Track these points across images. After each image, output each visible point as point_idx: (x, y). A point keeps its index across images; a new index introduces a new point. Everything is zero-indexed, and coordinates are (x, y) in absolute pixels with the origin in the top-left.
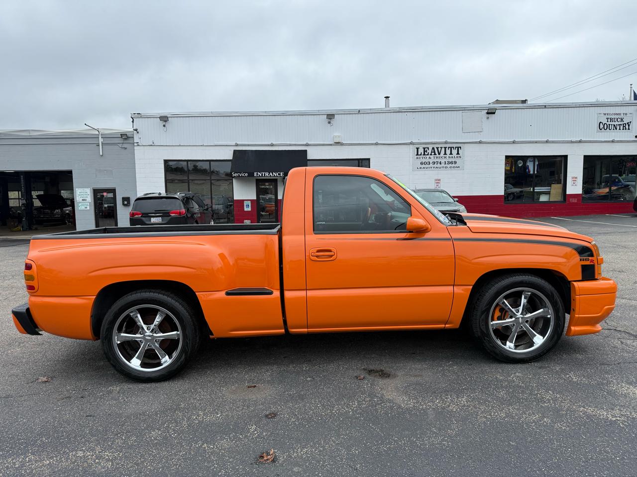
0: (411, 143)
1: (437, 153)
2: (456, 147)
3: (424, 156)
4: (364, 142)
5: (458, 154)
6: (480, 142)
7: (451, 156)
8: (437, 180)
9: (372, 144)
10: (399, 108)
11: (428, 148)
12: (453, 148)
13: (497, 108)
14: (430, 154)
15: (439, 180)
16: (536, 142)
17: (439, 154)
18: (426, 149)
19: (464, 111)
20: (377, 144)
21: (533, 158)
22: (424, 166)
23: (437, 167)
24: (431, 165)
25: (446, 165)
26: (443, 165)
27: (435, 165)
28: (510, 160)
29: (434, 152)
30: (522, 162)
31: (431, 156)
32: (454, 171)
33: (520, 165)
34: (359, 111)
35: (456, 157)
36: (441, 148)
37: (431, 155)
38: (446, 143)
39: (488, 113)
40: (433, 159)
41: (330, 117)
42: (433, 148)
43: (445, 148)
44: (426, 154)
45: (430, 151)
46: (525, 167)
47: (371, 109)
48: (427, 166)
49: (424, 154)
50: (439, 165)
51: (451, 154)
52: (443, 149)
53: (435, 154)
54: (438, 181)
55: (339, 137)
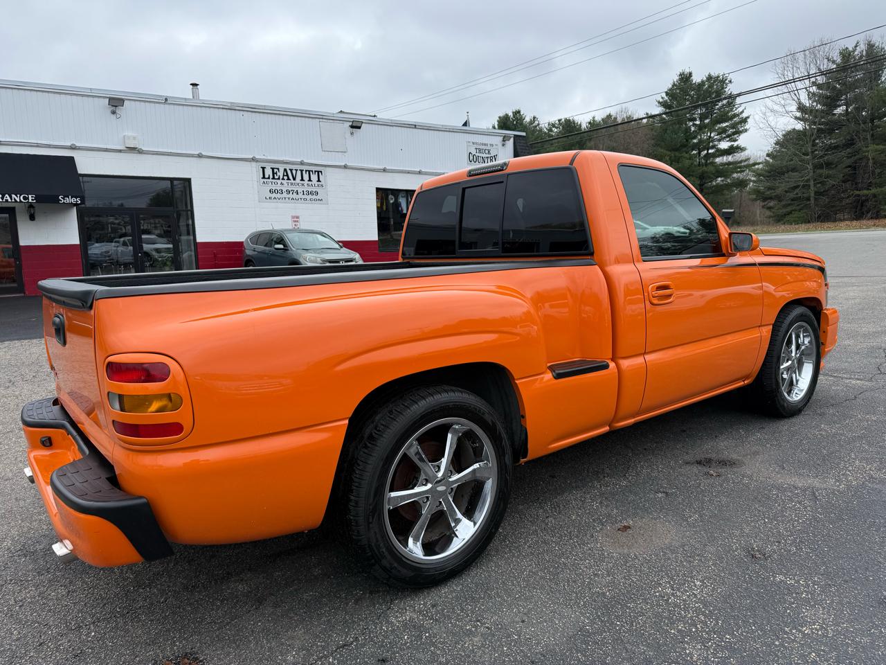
0: (254, 160)
1: (291, 177)
2: (315, 171)
3: (274, 181)
4: (179, 152)
5: (319, 181)
6: (345, 167)
7: (310, 183)
8: (293, 217)
9: (192, 156)
10: (232, 103)
11: (278, 169)
12: (312, 171)
13: (364, 121)
14: (281, 177)
15: (298, 217)
16: (409, 172)
17: (294, 179)
18: (275, 170)
19: (321, 120)
20: (200, 156)
21: (404, 192)
22: (274, 195)
23: (293, 199)
24: (285, 195)
25: (305, 196)
26: (301, 195)
27: (291, 196)
28: (380, 192)
29: (287, 175)
30: (393, 197)
31: (283, 181)
32: (317, 206)
33: (391, 202)
34: (166, 100)
35: (316, 185)
36: (296, 170)
37: (283, 179)
38: (302, 163)
39: (352, 127)
40: (286, 185)
41: (116, 103)
42: (285, 170)
43: (302, 171)
44: (276, 177)
45: (281, 174)
46: (397, 205)
47: (185, 99)
48: (279, 195)
49: (274, 178)
50: (295, 196)
51: (310, 180)
52: (299, 173)
53: (288, 179)
54: (296, 219)
55: (134, 138)
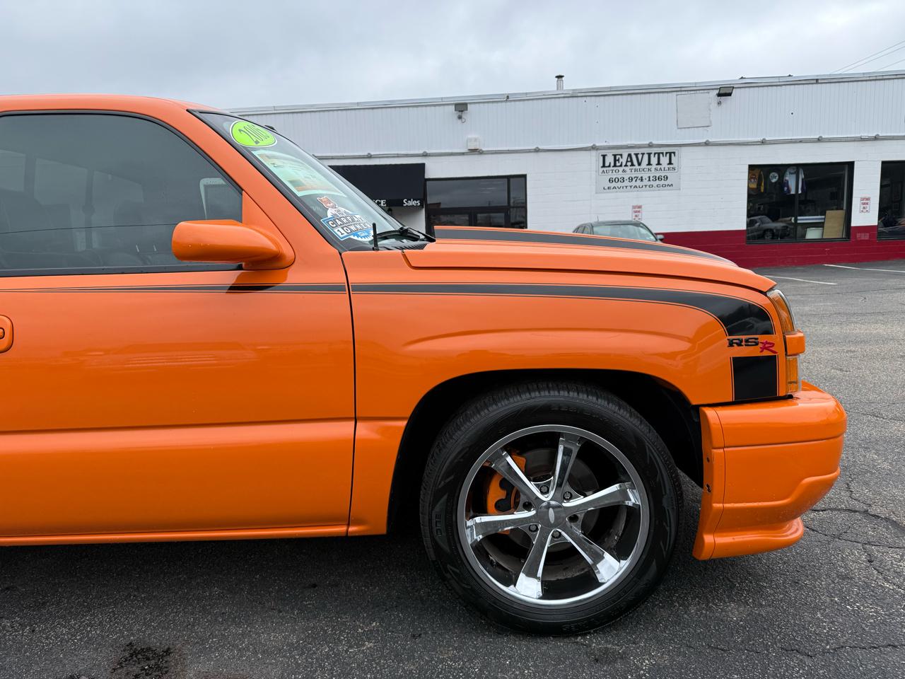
0: (594, 148)
1: (635, 162)
2: (666, 153)
3: (615, 168)
4: (517, 148)
5: (670, 163)
6: (707, 144)
7: (659, 167)
8: (634, 207)
9: (529, 151)
10: (574, 90)
11: (621, 155)
12: (662, 153)
13: (735, 86)
14: (624, 164)
15: (640, 207)
16: (801, 141)
17: (639, 164)
18: (617, 157)
19: (680, 93)
20: (537, 150)
21: (795, 167)
22: (614, 184)
23: (636, 187)
24: (627, 183)
25: (652, 183)
26: (646, 182)
27: (634, 183)
28: (757, 172)
29: (631, 161)
30: (776, 175)
31: (626, 168)
32: (665, 193)
33: (774, 181)
34: (508, 97)
35: (666, 169)
36: (643, 154)
37: (626, 165)
38: (650, 145)
39: (719, 95)
40: (630, 172)
41: (461, 108)
42: (630, 155)
43: (649, 154)
44: (618, 164)
45: (624, 160)
46: (782, 184)
47: (526, 94)
48: (619, 184)
49: (615, 166)
50: (639, 183)
51: (659, 164)
52: (646, 157)
53: (632, 165)
54: (637, 210)
55: (476, 140)
